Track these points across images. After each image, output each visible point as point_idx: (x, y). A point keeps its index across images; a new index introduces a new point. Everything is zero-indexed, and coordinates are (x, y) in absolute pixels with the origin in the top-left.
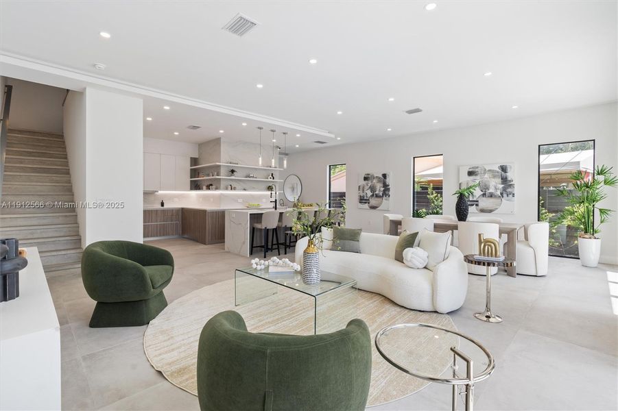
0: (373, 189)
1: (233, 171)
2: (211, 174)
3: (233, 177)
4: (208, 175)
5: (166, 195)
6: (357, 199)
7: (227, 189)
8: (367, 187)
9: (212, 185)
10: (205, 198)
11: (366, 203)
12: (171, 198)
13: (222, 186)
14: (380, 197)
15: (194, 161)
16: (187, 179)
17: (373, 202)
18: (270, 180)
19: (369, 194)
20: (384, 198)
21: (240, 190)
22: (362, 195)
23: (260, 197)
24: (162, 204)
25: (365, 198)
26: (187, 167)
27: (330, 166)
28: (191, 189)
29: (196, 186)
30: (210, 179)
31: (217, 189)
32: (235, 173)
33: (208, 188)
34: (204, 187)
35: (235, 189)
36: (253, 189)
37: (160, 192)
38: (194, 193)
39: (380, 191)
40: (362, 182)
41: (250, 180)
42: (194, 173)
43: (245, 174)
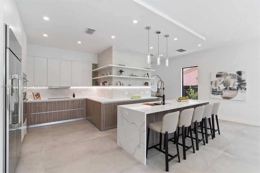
0: (226, 84)
1: (121, 71)
2: (105, 74)
3: (121, 76)
4: (104, 75)
5: (76, 90)
6: (209, 91)
7: (117, 85)
8: (219, 83)
9: (106, 82)
10: (102, 91)
11: (219, 94)
12: (80, 91)
13: (114, 82)
14: (234, 90)
15: (95, 66)
16: (90, 79)
17: (226, 93)
18: (146, 78)
19: (222, 87)
20: (239, 90)
21: (126, 85)
22: (214, 88)
23: (140, 90)
24: (74, 96)
25: (218, 91)
26: (90, 70)
27: (183, 68)
28: (93, 85)
29: (96, 83)
30: (105, 78)
31: (109, 85)
32: (123, 73)
33: (104, 84)
34: (101, 84)
35: (123, 85)
36: (135, 85)
37: (71, 88)
38: (95, 88)
39: (234, 85)
40: (215, 79)
41: (133, 78)
42: (95, 74)
43: (130, 74)
